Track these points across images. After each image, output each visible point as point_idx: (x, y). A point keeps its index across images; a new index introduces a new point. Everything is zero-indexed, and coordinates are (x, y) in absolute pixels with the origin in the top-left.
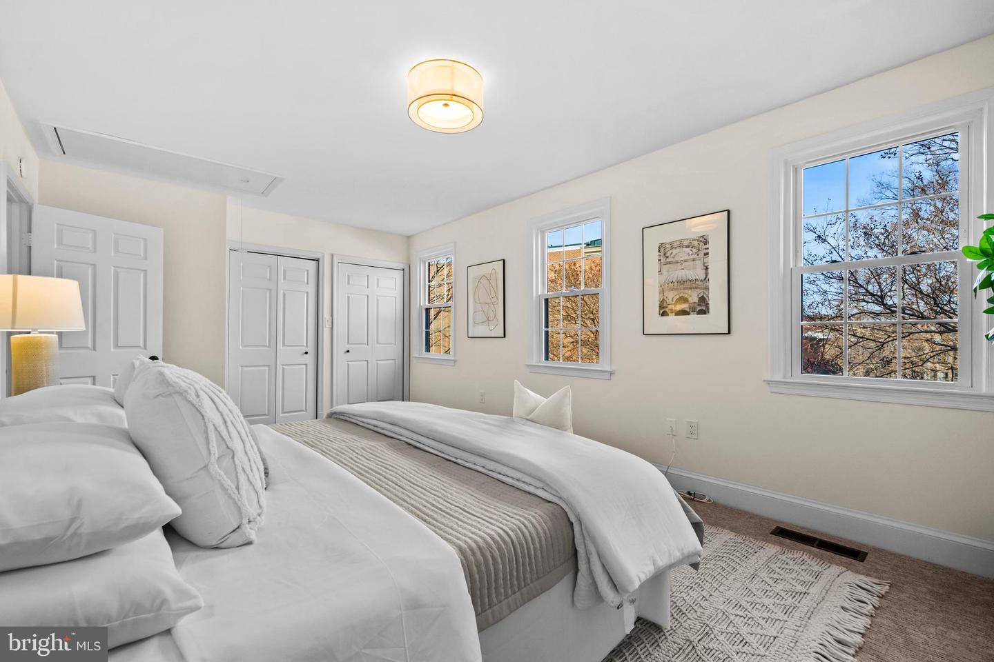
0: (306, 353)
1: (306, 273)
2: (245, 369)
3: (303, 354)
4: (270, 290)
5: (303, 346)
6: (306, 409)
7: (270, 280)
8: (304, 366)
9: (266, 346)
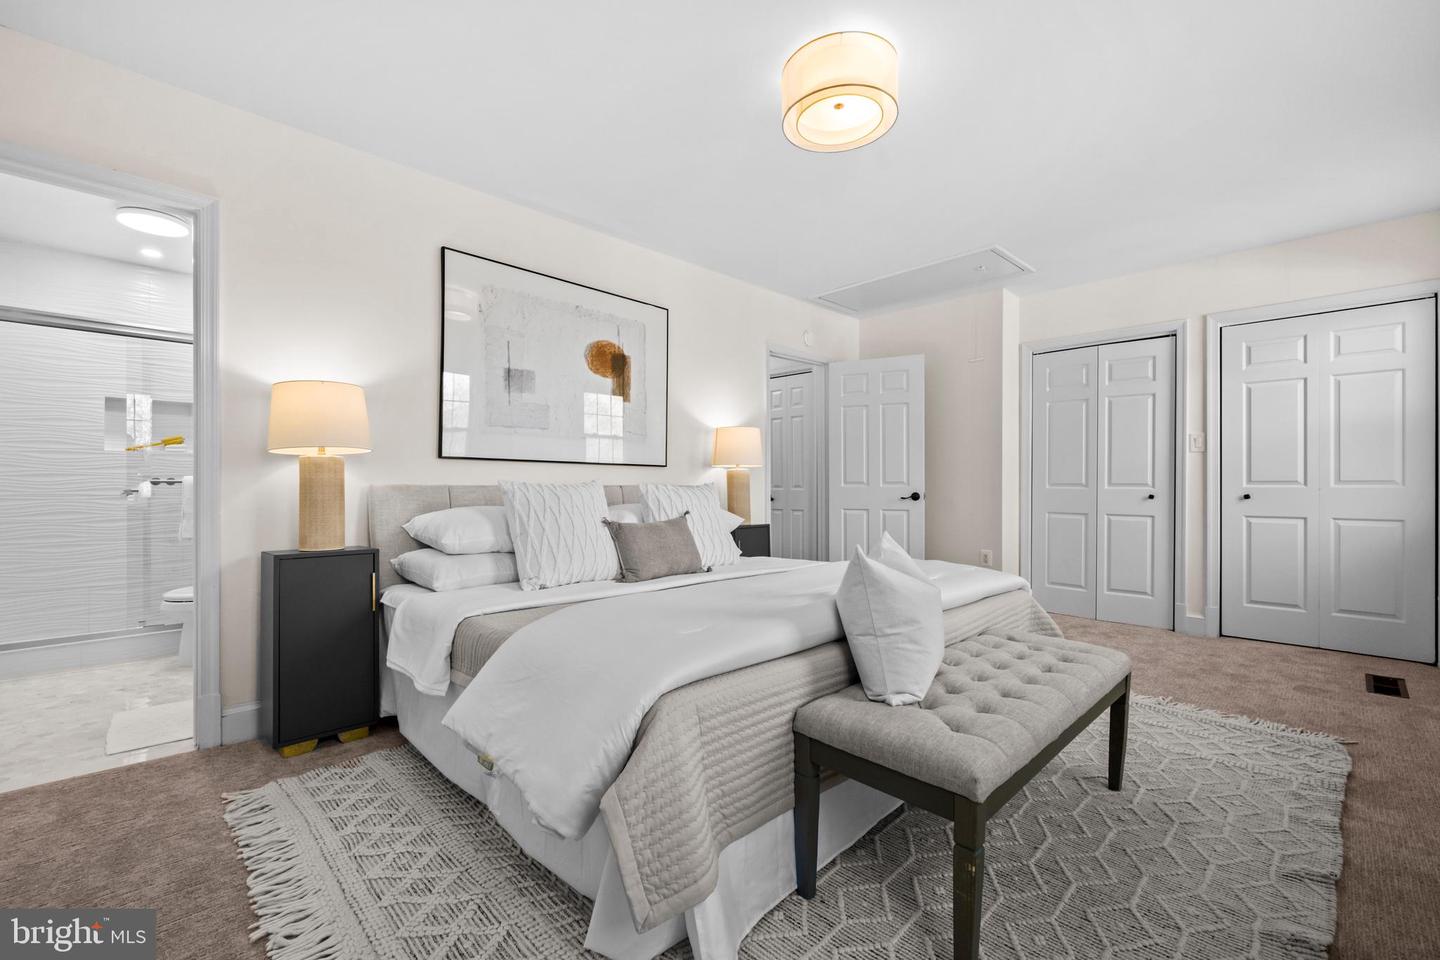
0: (1151, 497)
1: (1150, 363)
2: (1054, 516)
3: (1145, 499)
4: (1087, 400)
5: (1146, 485)
6: (1152, 591)
7: (1087, 385)
8: (1149, 520)
9: (1081, 485)
